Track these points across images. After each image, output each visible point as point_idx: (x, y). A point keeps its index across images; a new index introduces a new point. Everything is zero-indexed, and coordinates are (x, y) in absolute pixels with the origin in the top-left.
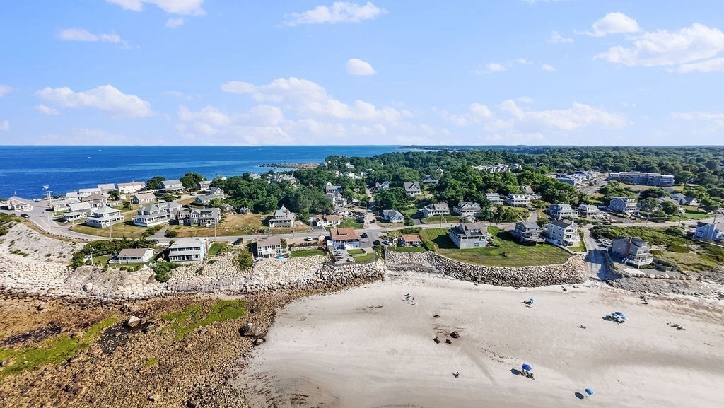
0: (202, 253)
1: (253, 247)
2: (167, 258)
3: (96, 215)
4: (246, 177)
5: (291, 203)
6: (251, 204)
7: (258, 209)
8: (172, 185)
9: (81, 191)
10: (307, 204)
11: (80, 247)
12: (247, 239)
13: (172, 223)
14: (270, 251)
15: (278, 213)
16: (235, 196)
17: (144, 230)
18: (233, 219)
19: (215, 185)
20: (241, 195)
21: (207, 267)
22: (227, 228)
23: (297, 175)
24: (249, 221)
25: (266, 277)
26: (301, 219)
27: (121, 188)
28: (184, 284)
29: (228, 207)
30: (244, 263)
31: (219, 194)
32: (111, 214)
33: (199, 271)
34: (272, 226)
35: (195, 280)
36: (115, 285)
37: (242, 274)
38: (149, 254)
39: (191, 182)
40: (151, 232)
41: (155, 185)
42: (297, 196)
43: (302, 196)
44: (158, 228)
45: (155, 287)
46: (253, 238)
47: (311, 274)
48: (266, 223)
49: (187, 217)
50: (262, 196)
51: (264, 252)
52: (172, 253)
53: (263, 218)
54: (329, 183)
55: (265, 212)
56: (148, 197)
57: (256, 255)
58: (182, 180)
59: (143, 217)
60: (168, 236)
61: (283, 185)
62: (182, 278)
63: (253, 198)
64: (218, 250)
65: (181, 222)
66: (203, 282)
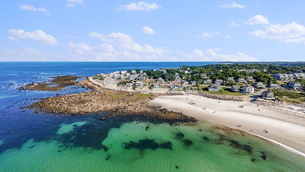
0: (142, 85)
1: (153, 85)
2: (135, 85)
3: (120, 77)
4: (152, 70)
5: (163, 77)
6: (153, 77)
7: (154, 78)
8: (134, 72)
9: (114, 72)
10: (167, 77)
11: (119, 82)
12: (151, 84)
13: (135, 79)
14: (156, 86)
15: (159, 79)
16: (149, 75)
17: (129, 80)
18: (148, 80)
19: (144, 72)
20: (151, 75)
21: (143, 88)
22: (147, 81)
23: (167, 70)
24: (152, 80)
25: (155, 91)
26: (165, 81)
27: (122, 72)
28: (138, 91)
29: (147, 77)
30: (150, 88)
31: (145, 74)
32: (123, 77)
33: (141, 89)
34: (157, 82)
35: (140, 90)
36: (126, 89)
37: (150, 90)
38: (131, 84)
39: (138, 72)
40: (131, 81)
41: (129, 71)
42: (165, 75)
43: (166, 75)
44: (132, 80)
45: (133, 91)
46: (153, 84)
47: (165, 92)
48: (156, 81)
49: (138, 78)
50: (156, 75)
51: (155, 86)
52: (136, 84)
53: (156, 80)
54: (177, 73)
55: (156, 79)
56: (128, 74)
57: (153, 87)
58: (136, 71)
59: (129, 77)
60: (134, 82)
61: (162, 72)
62: (138, 89)
63: (153, 75)
64: (145, 85)
65: (137, 79)
66: (142, 90)
